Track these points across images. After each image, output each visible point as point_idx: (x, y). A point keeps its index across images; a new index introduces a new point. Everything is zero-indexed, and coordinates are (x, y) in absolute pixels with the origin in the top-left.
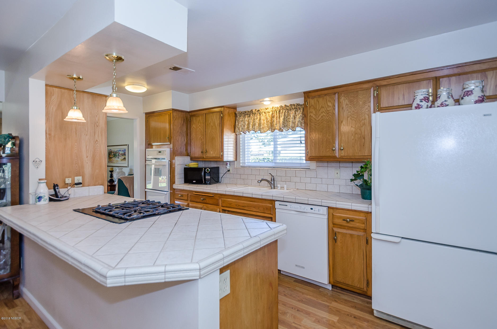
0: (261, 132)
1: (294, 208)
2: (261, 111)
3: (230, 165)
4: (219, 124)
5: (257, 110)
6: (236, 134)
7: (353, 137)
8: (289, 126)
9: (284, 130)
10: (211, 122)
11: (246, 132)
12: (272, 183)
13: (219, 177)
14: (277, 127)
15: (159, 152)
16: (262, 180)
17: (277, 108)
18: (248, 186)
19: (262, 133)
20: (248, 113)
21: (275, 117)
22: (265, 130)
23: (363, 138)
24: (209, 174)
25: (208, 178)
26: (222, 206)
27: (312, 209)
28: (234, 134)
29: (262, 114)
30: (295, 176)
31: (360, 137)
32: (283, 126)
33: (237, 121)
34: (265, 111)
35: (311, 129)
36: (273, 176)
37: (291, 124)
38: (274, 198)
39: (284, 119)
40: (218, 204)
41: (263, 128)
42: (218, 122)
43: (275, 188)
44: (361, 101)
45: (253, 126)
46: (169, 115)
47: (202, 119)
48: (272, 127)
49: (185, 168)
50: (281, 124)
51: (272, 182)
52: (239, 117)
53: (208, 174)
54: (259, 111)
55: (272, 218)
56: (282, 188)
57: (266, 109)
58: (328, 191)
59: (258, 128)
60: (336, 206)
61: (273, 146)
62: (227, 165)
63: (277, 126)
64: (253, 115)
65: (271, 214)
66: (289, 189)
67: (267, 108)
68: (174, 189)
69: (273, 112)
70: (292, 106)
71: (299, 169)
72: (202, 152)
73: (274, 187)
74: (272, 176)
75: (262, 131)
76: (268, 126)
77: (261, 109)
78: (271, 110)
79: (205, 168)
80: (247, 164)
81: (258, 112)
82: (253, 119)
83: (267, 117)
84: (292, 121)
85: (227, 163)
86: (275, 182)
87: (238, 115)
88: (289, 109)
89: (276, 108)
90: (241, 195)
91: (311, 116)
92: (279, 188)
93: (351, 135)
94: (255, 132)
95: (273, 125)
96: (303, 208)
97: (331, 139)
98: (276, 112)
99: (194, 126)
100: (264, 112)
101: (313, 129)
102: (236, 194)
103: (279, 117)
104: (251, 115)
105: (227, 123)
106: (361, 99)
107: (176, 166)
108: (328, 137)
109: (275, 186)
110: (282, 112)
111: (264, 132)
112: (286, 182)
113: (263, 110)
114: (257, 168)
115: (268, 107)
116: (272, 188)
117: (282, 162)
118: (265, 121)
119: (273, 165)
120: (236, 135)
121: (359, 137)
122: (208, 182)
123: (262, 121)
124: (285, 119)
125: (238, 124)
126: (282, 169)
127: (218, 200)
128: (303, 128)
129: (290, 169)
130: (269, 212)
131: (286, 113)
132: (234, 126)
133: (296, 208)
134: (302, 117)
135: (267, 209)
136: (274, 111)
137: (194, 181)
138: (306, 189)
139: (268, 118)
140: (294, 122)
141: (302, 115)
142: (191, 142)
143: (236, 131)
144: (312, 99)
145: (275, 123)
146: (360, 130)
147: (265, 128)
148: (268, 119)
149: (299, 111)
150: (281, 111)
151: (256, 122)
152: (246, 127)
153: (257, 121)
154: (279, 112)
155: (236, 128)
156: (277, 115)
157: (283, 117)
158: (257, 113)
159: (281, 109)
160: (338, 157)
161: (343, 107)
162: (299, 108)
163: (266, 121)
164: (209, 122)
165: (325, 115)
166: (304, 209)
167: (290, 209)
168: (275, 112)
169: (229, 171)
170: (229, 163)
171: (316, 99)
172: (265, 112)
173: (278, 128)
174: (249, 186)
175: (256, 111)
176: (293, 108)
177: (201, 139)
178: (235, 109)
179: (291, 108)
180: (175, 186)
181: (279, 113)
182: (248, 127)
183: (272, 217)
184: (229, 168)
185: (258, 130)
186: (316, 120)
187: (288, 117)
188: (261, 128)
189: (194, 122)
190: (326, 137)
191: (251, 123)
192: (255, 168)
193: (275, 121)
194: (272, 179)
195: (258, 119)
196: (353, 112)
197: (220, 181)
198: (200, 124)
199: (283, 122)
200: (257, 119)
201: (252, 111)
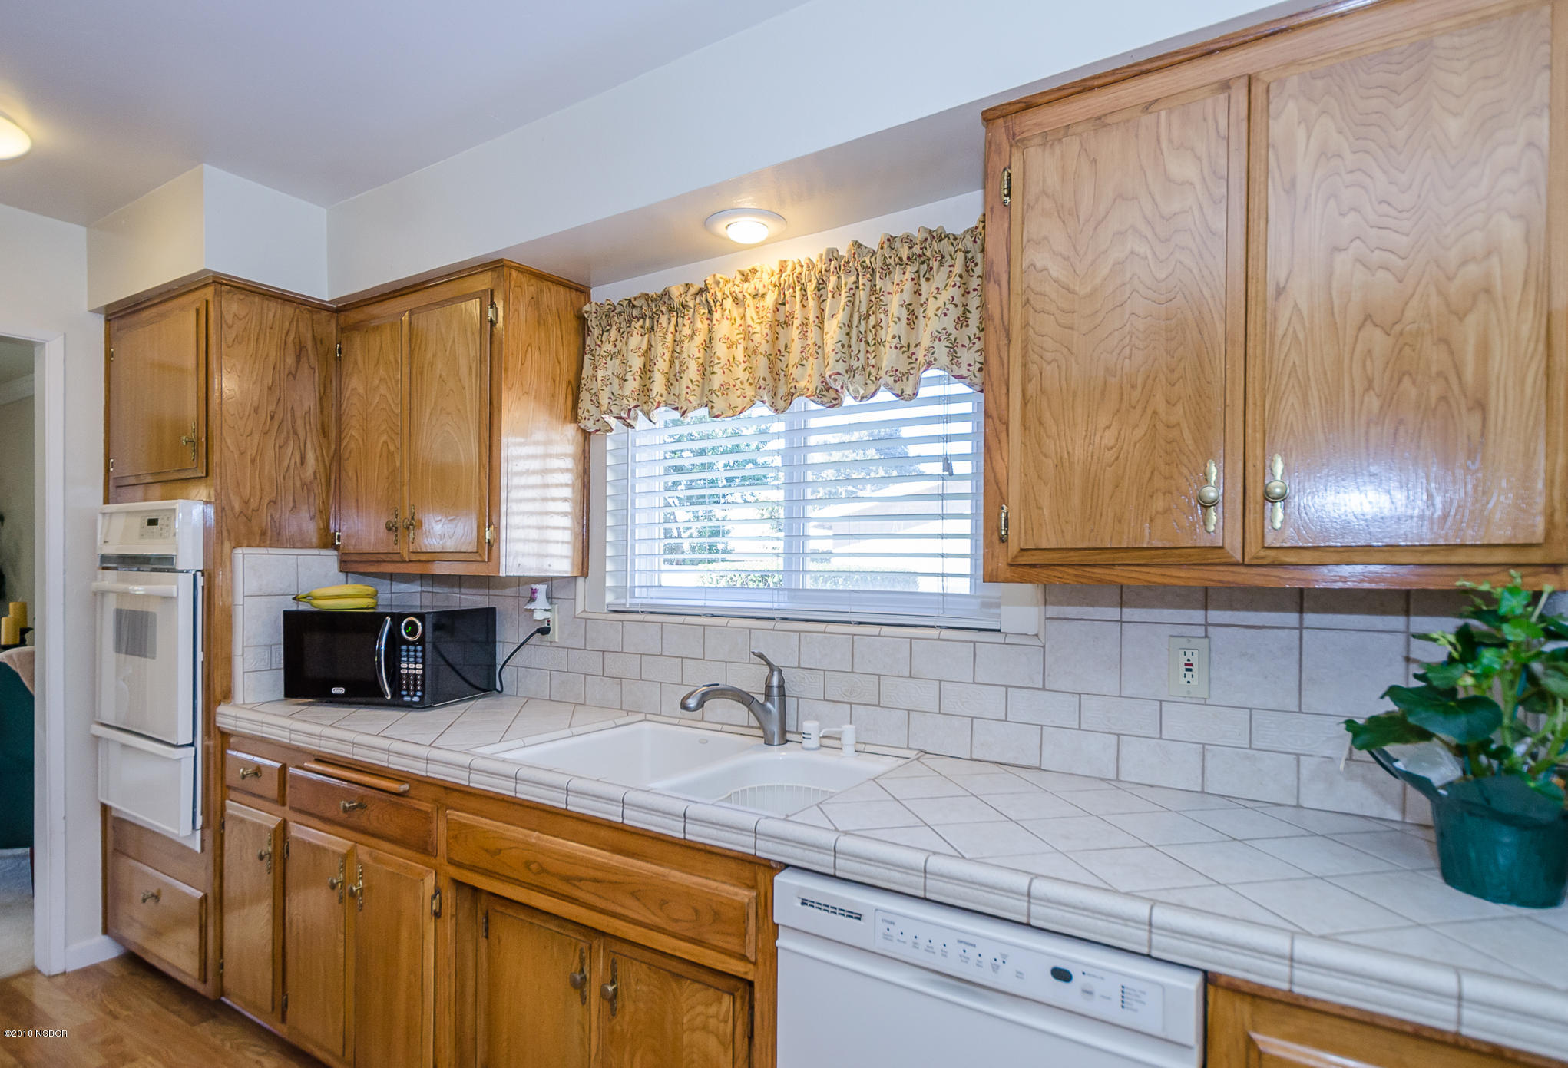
0: (716, 412)
1: (915, 945)
2: (717, 290)
3: (550, 598)
4: (474, 366)
5: (692, 290)
6: (584, 431)
7: (1374, 398)
8: (873, 371)
9: (848, 401)
10: (434, 356)
11: (635, 418)
12: (769, 712)
13: (494, 665)
14: (807, 378)
15: (152, 522)
16: (713, 692)
17: (805, 269)
18: (641, 717)
19: (717, 417)
20: (645, 308)
21: (797, 323)
22: (739, 403)
23: (1470, 410)
24: (419, 648)
25: (415, 675)
26: (451, 862)
27: (1061, 975)
28: (573, 426)
29: (719, 308)
30: (908, 674)
31: (1443, 399)
32: (841, 367)
33: (587, 357)
34: (737, 290)
35: (1035, 357)
36: (780, 672)
37: (889, 358)
38: (766, 850)
39: (846, 329)
40: (426, 842)
41: (725, 388)
42: (473, 353)
43: (789, 736)
44: (1455, 115)
45: (672, 378)
46: (197, 311)
47: (393, 342)
48: (777, 379)
49: (288, 615)
50: (832, 358)
51: (769, 705)
52: (596, 332)
53: (412, 648)
54: (701, 291)
55: (751, 984)
56: (830, 740)
57: (746, 278)
58: (1121, 778)
59: (698, 391)
60: (1291, 982)
61: (779, 495)
62: (532, 599)
63: (802, 376)
64: (674, 320)
65: (743, 958)
66: (869, 748)
67: (750, 268)
68: (225, 735)
69: (782, 291)
70: (897, 245)
71: (934, 633)
72: (391, 528)
73: (784, 731)
74: (772, 671)
75: (720, 404)
76: (751, 381)
77: (718, 276)
78: (775, 279)
79: (397, 618)
80: (641, 598)
81: (698, 300)
82: (669, 337)
83: (750, 322)
84: (894, 337)
85: (534, 586)
86: (790, 703)
87: (592, 322)
88: (879, 264)
89: (802, 266)
90: (556, 800)
91: (1039, 265)
92: (814, 742)
93: (1358, 388)
94: (683, 414)
95: (782, 373)
96: (987, 959)
97: (1184, 426)
98: (804, 290)
99: (355, 383)
100: (735, 299)
101: (1049, 356)
102: (526, 793)
103: (821, 319)
104: (663, 319)
105: (528, 363)
106: (1458, 97)
107: (239, 599)
108: (1162, 408)
109: (791, 725)
110: (838, 288)
111: (731, 413)
112: (851, 703)
113: (730, 285)
114: (689, 620)
115: (757, 265)
116: (769, 742)
117: (834, 587)
118: (741, 348)
119: (783, 606)
120: (586, 435)
121: (1433, 400)
122: (415, 695)
123: (721, 350)
124: (854, 331)
125: (591, 372)
126: (831, 628)
127: (427, 817)
128: (965, 373)
129: (875, 630)
130: (732, 944)
131: (862, 295)
132: (570, 382)
133: (929, 950)
134: (960, 305)
135: (717, 916)
136: (789, 286)
137: (338, 691)
138: (974, 757)
139: (758, 329)
140: (909, 346)
141: (956, 292)
142: (343, 473)
143: (580, 412)
144: (1044, 145)
145: (794, 357)
146: (1444, 341)
147: (739, 392)
148: (757, 338)
149: (939, 278)
150: (833, 279)
151: (685, 355)
152: (633, 385)
153: (693, 349)
154: (818, 288)
155: (585, 396)
156: (804, 306)
157: (841, 316)
158: (691, 304)
159: (832, 269)
160: (1238, 557)
161: (1293, 183)
162: (943, 257)
163: (746, 349)
164: (429, 355)
165: (1142, 249)
166: (995, 968)
167: (879, 945)
168: (798, 294)
169: (544, 631)
170: (542, 589)
171: (1073, 145)
172: (740, 296)
173: (815, 384)
174: (649, 717)
175: (689, 294)
176: (905, 259)
177: (389, 450)
178: (582, 292)
179: (891, 261)
180: (228, 717)
181: (821, 300)
182: (645, 390)
183: (750, 977)
184: (548, 615)
185: (695, 403)
186: (1073, 292)
187: (872, 318)
188: (716, 385)
189: (356, 362)
190: (1149, 412)
191: (662, 365)
192: (680, 619)
193: (796, 346)
194: (769, 687)
195: (699, 339)
196: (1385, 208)
197: (498, 687)
198: (382, 372)
199: (843, 346)
200: (692, 338)
201: (666, 293)
